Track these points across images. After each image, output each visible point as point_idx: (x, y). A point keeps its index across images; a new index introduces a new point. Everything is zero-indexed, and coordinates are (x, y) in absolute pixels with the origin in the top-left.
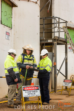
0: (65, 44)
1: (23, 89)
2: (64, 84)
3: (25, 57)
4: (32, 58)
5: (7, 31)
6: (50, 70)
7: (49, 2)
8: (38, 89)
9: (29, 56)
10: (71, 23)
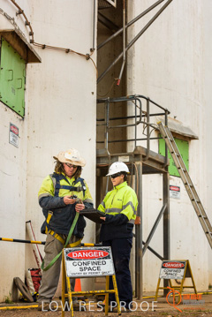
0: (163, 170)
1: (65, 256)
2: (163, 274)
3: (63, 182)
4: (78, 185)
5: (13, 123)
6: (135, 219)
7: (122, 57)
8: (109, 257)
9: (71, 181)
10: (175, 122)
